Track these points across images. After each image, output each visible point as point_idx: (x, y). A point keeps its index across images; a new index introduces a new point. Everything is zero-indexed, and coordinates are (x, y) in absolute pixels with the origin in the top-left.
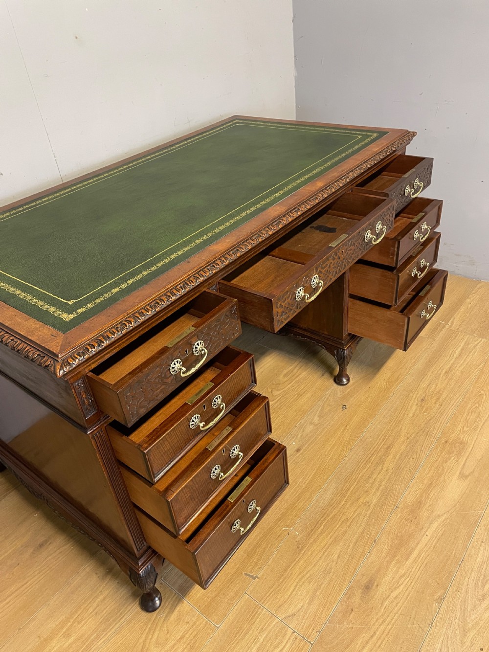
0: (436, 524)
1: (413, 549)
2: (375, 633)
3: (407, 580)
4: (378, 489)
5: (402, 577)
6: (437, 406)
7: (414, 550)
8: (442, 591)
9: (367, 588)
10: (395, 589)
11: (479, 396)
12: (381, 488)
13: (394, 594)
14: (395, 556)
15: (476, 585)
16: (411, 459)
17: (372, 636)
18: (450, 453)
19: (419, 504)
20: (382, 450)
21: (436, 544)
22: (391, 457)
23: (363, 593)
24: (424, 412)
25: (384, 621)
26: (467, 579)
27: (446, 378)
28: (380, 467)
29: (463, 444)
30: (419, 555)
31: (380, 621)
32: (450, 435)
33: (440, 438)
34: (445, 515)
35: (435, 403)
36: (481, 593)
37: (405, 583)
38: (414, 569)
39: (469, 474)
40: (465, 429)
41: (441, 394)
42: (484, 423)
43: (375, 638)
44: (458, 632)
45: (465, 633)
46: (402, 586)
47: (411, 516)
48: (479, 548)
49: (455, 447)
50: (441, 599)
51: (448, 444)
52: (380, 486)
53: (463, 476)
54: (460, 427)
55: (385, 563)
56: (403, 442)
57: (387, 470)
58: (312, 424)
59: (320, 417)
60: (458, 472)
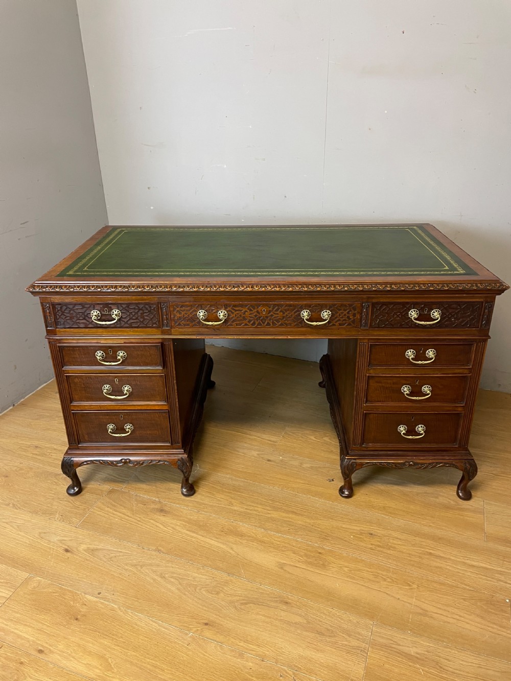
0: (222, 546)
1: (197, 534)
2: (131, 517)
3: (171, 531)
4: (246, 509)
5: (173, 528)
6: (370, 546)
8: (165, 551)
9: (162, 511)
10: (163, 525)
11: (406, 583)
12: (249, 511)
13: (158, 524)
14: (188, 523)
15: (173, 573)
16: (288, 528)
17: (128, 516)
18: (306, 555)
19: (242, 535)
20: (290, 509)
21: (205, 547)
22: (284, 515)
23: (157, 509)
24: (354, 536)
25: (140, 521)
26: (177, 567)
27: (421, 554)
28: (271, 509)
29: (324, 566)
30: (192, 537)
31: (139, 519)
32: (331, 556)
33: (323, 548)
34: (234, 552)
35: (372, 544)
36: (167, 575)
37: (169, 530)
38: (181, 535)
39: (285, 571)
40: (346, 569)
41: (389, 549)
42: (362, 585)
43: (127, 517)
44: (135, 561)
45: (133, 565)
46: (165, 529)
47: (226, 530)
48: (205, 575)
49: (316, 560)
50: (159, 551)
51: (318, 554)
52: (251, 510)
53: (281, 566)
54: (346, 564)
55: (182, 518)
56: (306, 522)
57: (269, 513)
58: (301, 463)
59: (312, 467)
60: (285, 562)
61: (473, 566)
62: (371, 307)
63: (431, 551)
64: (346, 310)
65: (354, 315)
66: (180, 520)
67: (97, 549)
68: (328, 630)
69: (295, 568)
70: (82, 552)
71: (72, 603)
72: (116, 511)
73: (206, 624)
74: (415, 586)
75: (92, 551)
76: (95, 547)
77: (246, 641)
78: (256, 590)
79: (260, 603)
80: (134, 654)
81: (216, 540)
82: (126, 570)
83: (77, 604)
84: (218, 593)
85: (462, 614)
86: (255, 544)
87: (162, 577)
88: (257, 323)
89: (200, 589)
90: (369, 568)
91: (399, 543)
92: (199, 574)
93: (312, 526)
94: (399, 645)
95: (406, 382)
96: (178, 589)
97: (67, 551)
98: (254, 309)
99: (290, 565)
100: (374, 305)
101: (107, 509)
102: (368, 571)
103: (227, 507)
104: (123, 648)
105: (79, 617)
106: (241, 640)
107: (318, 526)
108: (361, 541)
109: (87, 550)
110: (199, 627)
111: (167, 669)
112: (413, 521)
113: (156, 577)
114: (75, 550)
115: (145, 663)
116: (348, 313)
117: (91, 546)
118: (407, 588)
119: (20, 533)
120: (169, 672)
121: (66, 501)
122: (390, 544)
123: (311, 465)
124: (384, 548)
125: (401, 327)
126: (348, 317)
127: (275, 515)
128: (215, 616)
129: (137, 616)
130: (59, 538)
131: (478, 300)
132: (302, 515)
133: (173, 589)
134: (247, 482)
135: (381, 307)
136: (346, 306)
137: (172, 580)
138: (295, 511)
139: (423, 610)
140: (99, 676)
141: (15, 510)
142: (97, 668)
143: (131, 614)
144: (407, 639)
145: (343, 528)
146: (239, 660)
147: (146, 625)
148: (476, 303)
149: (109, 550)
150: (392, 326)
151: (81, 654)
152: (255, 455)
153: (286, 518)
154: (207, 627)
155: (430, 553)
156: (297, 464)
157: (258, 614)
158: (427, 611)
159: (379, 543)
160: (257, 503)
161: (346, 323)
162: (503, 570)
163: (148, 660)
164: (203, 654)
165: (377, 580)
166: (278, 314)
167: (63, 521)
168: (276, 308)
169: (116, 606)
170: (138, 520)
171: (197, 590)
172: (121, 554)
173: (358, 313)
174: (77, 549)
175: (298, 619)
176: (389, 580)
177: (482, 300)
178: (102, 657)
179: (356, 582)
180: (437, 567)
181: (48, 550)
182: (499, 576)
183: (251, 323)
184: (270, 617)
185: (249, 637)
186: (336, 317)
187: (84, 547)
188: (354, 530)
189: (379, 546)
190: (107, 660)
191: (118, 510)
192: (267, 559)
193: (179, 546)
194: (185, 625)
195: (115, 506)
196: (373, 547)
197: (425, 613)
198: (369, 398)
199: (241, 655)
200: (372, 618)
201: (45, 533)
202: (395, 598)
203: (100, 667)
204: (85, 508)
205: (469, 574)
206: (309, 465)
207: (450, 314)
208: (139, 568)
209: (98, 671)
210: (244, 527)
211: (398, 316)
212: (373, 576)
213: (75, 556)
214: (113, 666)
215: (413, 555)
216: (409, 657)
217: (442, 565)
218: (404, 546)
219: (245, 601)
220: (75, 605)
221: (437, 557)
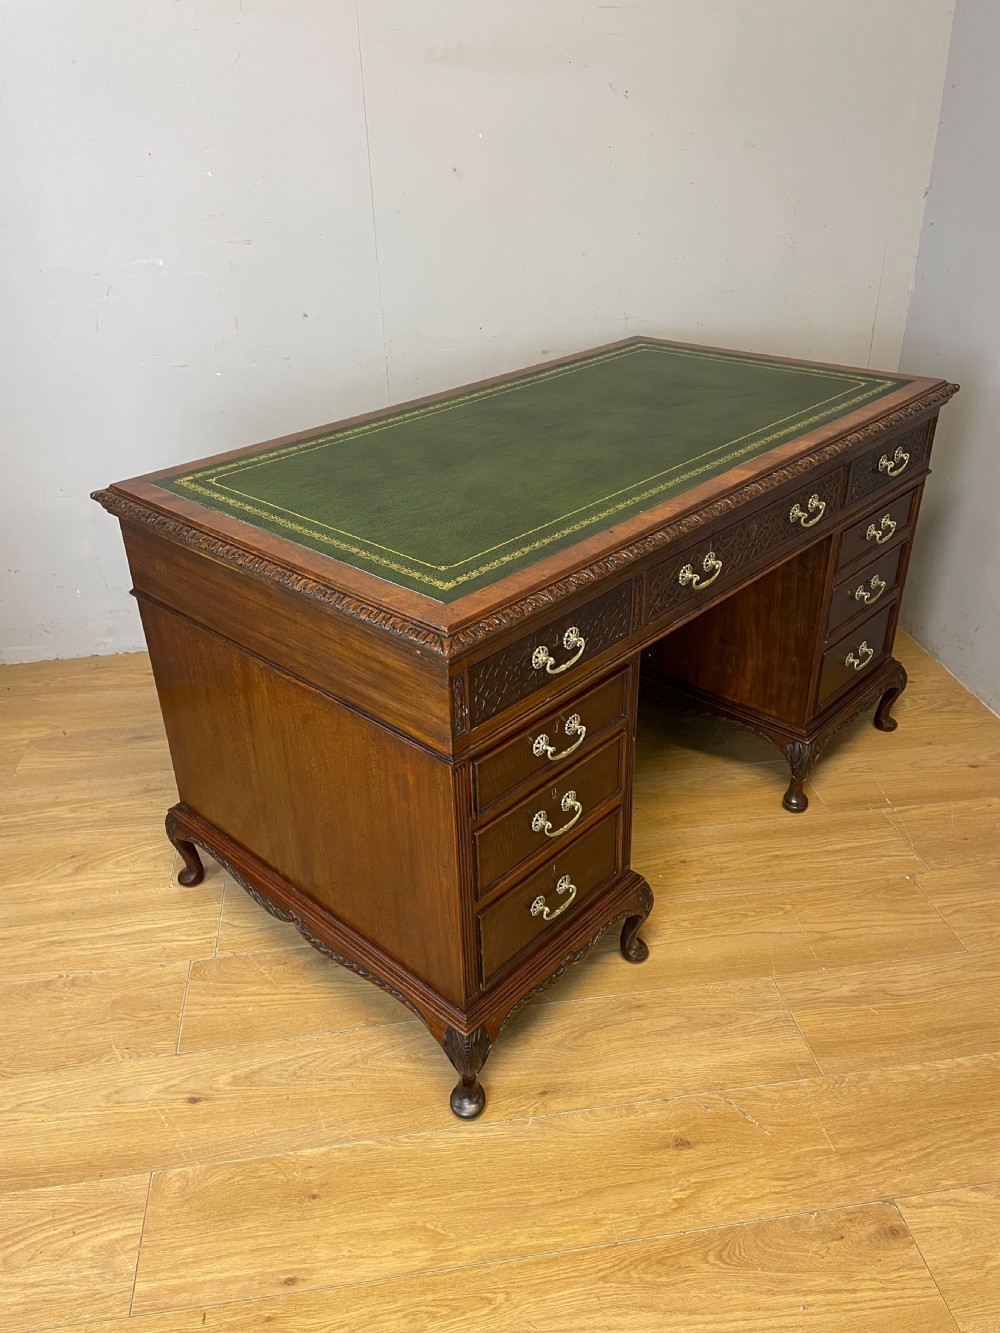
2: (274, 994)
11: (775, 907)
27: (767, 861)
40: (686, 924)
41: (722, 873)
42: (723, 935)
44: (344, 1059)
61: (839, 851)
63: (776, 853)
67: (254, 1072)
68: (722, 1015)
70: (227, 1088)
71: (282, 1177)
72: (238, 996)
73: (544, 1093)
74: (788, 907)
75: (249, 1078)
76: (247, 1069)
77: (623, 1087)
79: (602, 1026)
80: (463, 1194)
82: (340, 1079)
83: (295, 1173)
85: (869, 918)
91: (728, 859)
94: (823, 991)
97: (193, 1101)
101: (214, 999)
102: (717, 914)
104: (438, 1196)
105: (315, 1191)
106: (614, 1089)
109: (235, 1081)
110: (535, 1104)
111: (535, 1187)
112: (725, 821)
114: (209, 1092)
115: (493, 1198)
117: (237, 1073)
119: (61, 1115)
120: (541, 1190)
121: (112, 1020)
124: (714, 873)
128: (547, 1076)
129: (418, 1138)
130: (156, 1088)
139: (819, 933)
140: (432, 1259)
141: (9, 1081)
142: (417, 1249)
143: (407, 1140)
144: (828, 979)
146: (632, 1117)
147: (447, 1143)
151: (370, 1245)
154: (547, 1096)
155: (777, 856)
157: (609, 1042)
158: (825, 933)
159: (704, 870)
162: (875, 841)
163: (494, 1191)
164: (573, 1137)
167: (140, 1056)
170: (293, 993)
172: (309, 1059)
174: (211, 1089)
175: (671, 1021)
176: (750, 913)
178: (412, 1229)
179: (712, 934)
180: (798, 871)
181: (152, 1116)
182: (877, 851)
184: (630, 1038)
185: (622, 1079)
187: (222, 1081)
189: (706, 874)
190: (426, 1229)
191: (239, 992)
194: (511, 1110)
195: (226, 989)
196: (699, 878)
197: (825, 937)
199: (630, 1109)
200: (766, 973)
201: (117, 1092)
202: (775, 933)
203: (420, 1246)
204: (165, 1015)
205: (841, 863)
208: (363, 1066)
209: (424, 1253)
212: (727, 917)
213: (220, 1102)
214: (443, 1232)
215: (758, 868)
216: (843, 1000)
217: (800, 867)
218: (738, 859)
219: (577, 1033)
220: (290, 1177)
221: (788, 857)
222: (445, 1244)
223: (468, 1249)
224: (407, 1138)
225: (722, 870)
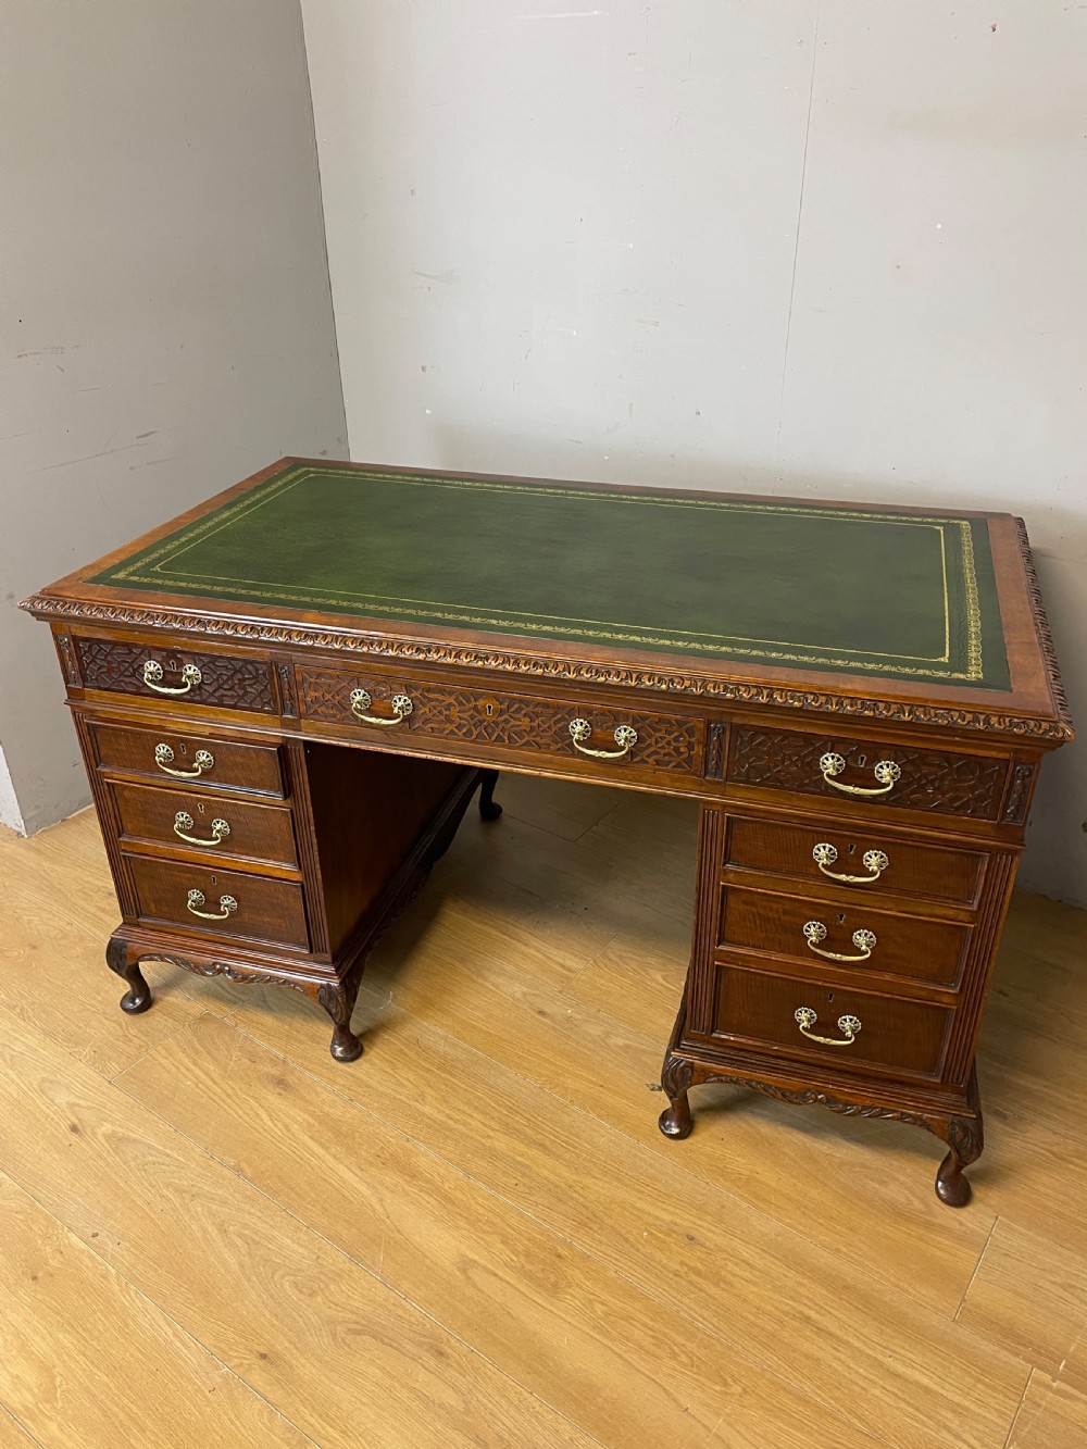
0: (366, 1192)
1: (326, 1149)
2: (216, 1083)
3: (280, 1133)
4: (448, 1116)
5: (286, 1127)
6: (677, 1267)
7: (327, 1152)
8: (249, 1175)
9: (280, 1083)
10: (270, 1115)
11: (721, 1377)
12: (452, 1122)
13: (260, 1110)
14: (319, 1123)
15: (245, 1226)
16: (515, 1182)
17: (213, 1081)
18: (528, 1255)
19: (413, 1175)
20: (540, 1137)
21: (330, 1184)
22: (521, 1147)
23: (273, 1076)
24: (650, 1234)
25: (229, 1096)
26: (259, 1214)
27: (786, 1313)
28: (497, 1128)
29: (555, 1290)
30: (313, 1154)
31: (230, 1091)
32: (579, 1268)
33: (570, 1247)
34: (382, 1210)
35: (682, 1263)
36: (231, 1229)
37: (275, 1129)
38: (294, 1145)
39: (469, 1278)
40: (599, 1308)
41: (716, 1285)
42: (620, 1356)
43: (210, 1083)
44: (185, 1182)
45: (179, 1191)
46: (272, 1125)
47: (388, 1156)
48: (306, 1247)
49: (543, 1270)
50: (239, 1170)
51: (553, 1258)
52: (456, 1121)
53: (466, 1265)
54: (605, 1296)
55: (311, 1108)
56: (559, 1176)
57: (489, 1137)
58: (607, 1034)
59: (626, 1048)
60: (476, 1257)
61: (896, 1375)
62: (728, 733)
63: (813, 1314)
64: (672, 733)
65: (690, 746)
66: (307, 1112)
67: (129, 1140)
68: (502, 1440)
69: (493, 1279)
70: (100, 1138)
71: (40, 1242)
72: (195, 1064)
73: (263, 1356)
74: (737, 1389)
75: (118, 1141)
76: (127, 1133)
77: (325, 1417)
78: (391, 1308)
79: (386, 1340)
80: (106, 1379)
81: (359, 1173)
82: (162, 1197)
83: (48, 1248)
84: (313, 1294)
86: (433, 1201)
87: (220, 1231)
88: (475, 733)
89: (283, 1277)
90: (652, 1319)
91: (747, 1275)
92: (294, 1242)
93: (570, 1187)
95: (813, 914)
96: (241, 1265)
98: (469, 701)
99: (485, 1268)
100: (737, 730)
101: (181, 1056)
102: (645, 1325)
103: (412, 1103)
104: (92, 1363)
105: (40, 1274)
106: (316, 1411)
107: (581, 1191)
108: (661, 1250)
109: (109, 1136)
110: (246, 1359)
112: (801, 1228)
113: (210, 1228)
114: (88, 1130)
115: (117, 1406)
116: (676, 739)
117: (119, 1129)
118: (717, 1388)
119: (10, 1072)
120: (153, 1437)
121: (114, 1022)
122: (723, 1273)
123: (627, 1042)
124: (707, 1279)
125: (801, 788)
126: (676, 749)
127: (501, 1143)
128: (287, 1344)
129: (142, 1301)
130: (72, 1099)
131: (994, 754)
132: (558, 1157)
133: (232, 1261)
134: (474, 1055)
135: (752, 739)
136: (669, 722)
137: (239, 1242)
138: (548, 1143)
140: (26, 1408)
141: (23, 1023)
142: (30, 1390)
143: (133, 1296)
145: (635, 1208)
147: (151, 1326)
148: (991, 761)
149: (150, 1147)
150: (779, 784)
151: (14, 1352)
152: (518, 995)
153: (522, 1155)
154: (262, 1363)
155: (808, 1318)
156: (599, 1033)
157: (373, 1363)
159: (700, 1266)
160: (476, 1108)
161: (670, 762)
163: (126, 1401)
164: (230, 1420)
165: (658, 1352)
166: (519, 720)
167: (93, 1064)
168: (516, 706)
169: (113, 1271)
170: (226, 1094)
171: (276, 1276)
172: (167, 1160)
173: (699, 742)
174: (92, 1128)
175: (450, 1398)
176: (684, 1359)
177: (1006, 756)
178: (46, 1369)
179: (610, 1344)
180: (808, 1357)
181: (43, 1120)
182: (950, 1415)
183: (464, 730)
184: (393, 1377)
185: (334, 1409)
186: (650, 745)
187: (107, 1128)
188: (657, 1218)
189: (698, 1273)
190: (53, 1378)
191: (199, 1061)
192: (441, 1242)
193: (280, 1169)
194: (223, 1346)
195: (197, 1052)
196: (684, 1271)
198: (727, 935)
200: (606, 1440)
201: (51, 1082)
202: (679, 1405)
203: (36, 1390)
204: (142, 1043)
205: (877, 1392)
206: (621, 1042)
207: (925, 776)
208: (187, 1200)
209: (29, 1397)
210: (426, 1158)
211: (794, 763)
212: (650, 1339)
213: (84, 1145)
214: (58, 1395)
215: (764, 1313)
218: (755, 1284)
219: (359, 1327)
220: (43, 1248)
221: (820, 1331)
222: (48, 1406)
223: (53, 1427)
224: (136, 1293)
225: (718, 1280)
